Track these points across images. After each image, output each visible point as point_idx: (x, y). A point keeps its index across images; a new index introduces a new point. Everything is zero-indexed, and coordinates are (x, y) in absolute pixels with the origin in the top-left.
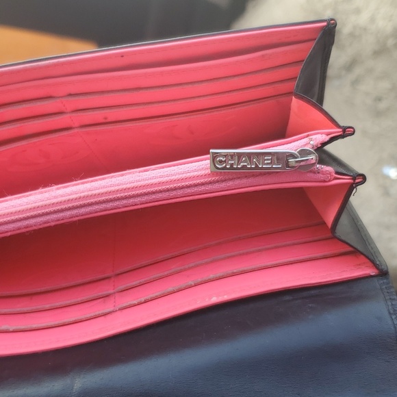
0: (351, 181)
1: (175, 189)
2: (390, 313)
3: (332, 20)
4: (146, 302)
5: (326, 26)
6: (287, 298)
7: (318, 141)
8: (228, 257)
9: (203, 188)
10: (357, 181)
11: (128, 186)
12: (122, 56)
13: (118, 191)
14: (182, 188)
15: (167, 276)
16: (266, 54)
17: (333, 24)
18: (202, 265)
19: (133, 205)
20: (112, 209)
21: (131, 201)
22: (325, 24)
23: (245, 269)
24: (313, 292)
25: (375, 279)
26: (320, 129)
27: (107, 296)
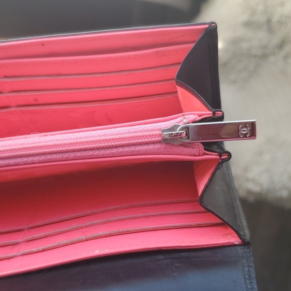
0: (218, 157)
1: (67, 152)
2: (245, 278)
3: (213, 23)
4: (43, 251)
5: (208, 28)
6: (161, 257)
7: (189, 120)
8: (120, 220)
9: (90, 153)
10: (223, 157)
11: (29, 146)
12: (43, 45)
13: (19, 149)
14: (74, 151)
15: (67, 232)
16: (160, 51)
17: (213, 26)
18: (96, 224)
19: (32, 164)
20: (14, 165)
21: (30, 159)
22: (207, 26)
23: (129, 229)
24: (183, 254)
25: (238, 248)
26: (194, 111)
27: (17, 244)
